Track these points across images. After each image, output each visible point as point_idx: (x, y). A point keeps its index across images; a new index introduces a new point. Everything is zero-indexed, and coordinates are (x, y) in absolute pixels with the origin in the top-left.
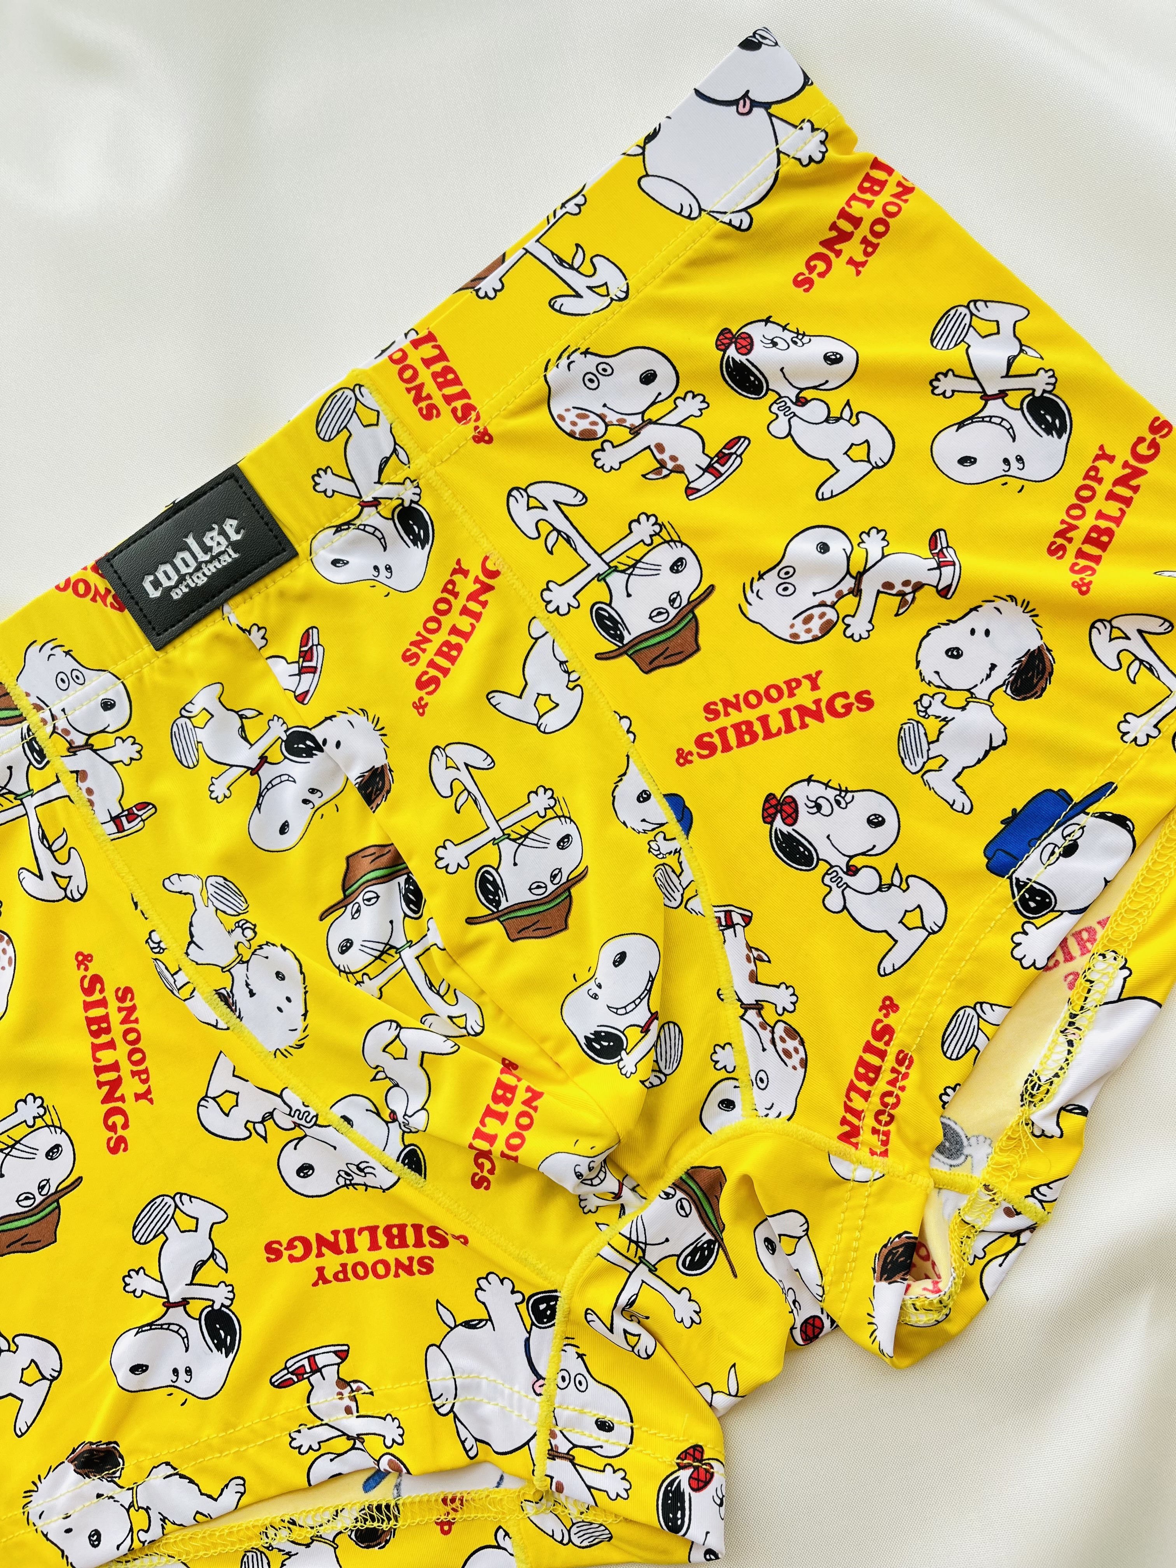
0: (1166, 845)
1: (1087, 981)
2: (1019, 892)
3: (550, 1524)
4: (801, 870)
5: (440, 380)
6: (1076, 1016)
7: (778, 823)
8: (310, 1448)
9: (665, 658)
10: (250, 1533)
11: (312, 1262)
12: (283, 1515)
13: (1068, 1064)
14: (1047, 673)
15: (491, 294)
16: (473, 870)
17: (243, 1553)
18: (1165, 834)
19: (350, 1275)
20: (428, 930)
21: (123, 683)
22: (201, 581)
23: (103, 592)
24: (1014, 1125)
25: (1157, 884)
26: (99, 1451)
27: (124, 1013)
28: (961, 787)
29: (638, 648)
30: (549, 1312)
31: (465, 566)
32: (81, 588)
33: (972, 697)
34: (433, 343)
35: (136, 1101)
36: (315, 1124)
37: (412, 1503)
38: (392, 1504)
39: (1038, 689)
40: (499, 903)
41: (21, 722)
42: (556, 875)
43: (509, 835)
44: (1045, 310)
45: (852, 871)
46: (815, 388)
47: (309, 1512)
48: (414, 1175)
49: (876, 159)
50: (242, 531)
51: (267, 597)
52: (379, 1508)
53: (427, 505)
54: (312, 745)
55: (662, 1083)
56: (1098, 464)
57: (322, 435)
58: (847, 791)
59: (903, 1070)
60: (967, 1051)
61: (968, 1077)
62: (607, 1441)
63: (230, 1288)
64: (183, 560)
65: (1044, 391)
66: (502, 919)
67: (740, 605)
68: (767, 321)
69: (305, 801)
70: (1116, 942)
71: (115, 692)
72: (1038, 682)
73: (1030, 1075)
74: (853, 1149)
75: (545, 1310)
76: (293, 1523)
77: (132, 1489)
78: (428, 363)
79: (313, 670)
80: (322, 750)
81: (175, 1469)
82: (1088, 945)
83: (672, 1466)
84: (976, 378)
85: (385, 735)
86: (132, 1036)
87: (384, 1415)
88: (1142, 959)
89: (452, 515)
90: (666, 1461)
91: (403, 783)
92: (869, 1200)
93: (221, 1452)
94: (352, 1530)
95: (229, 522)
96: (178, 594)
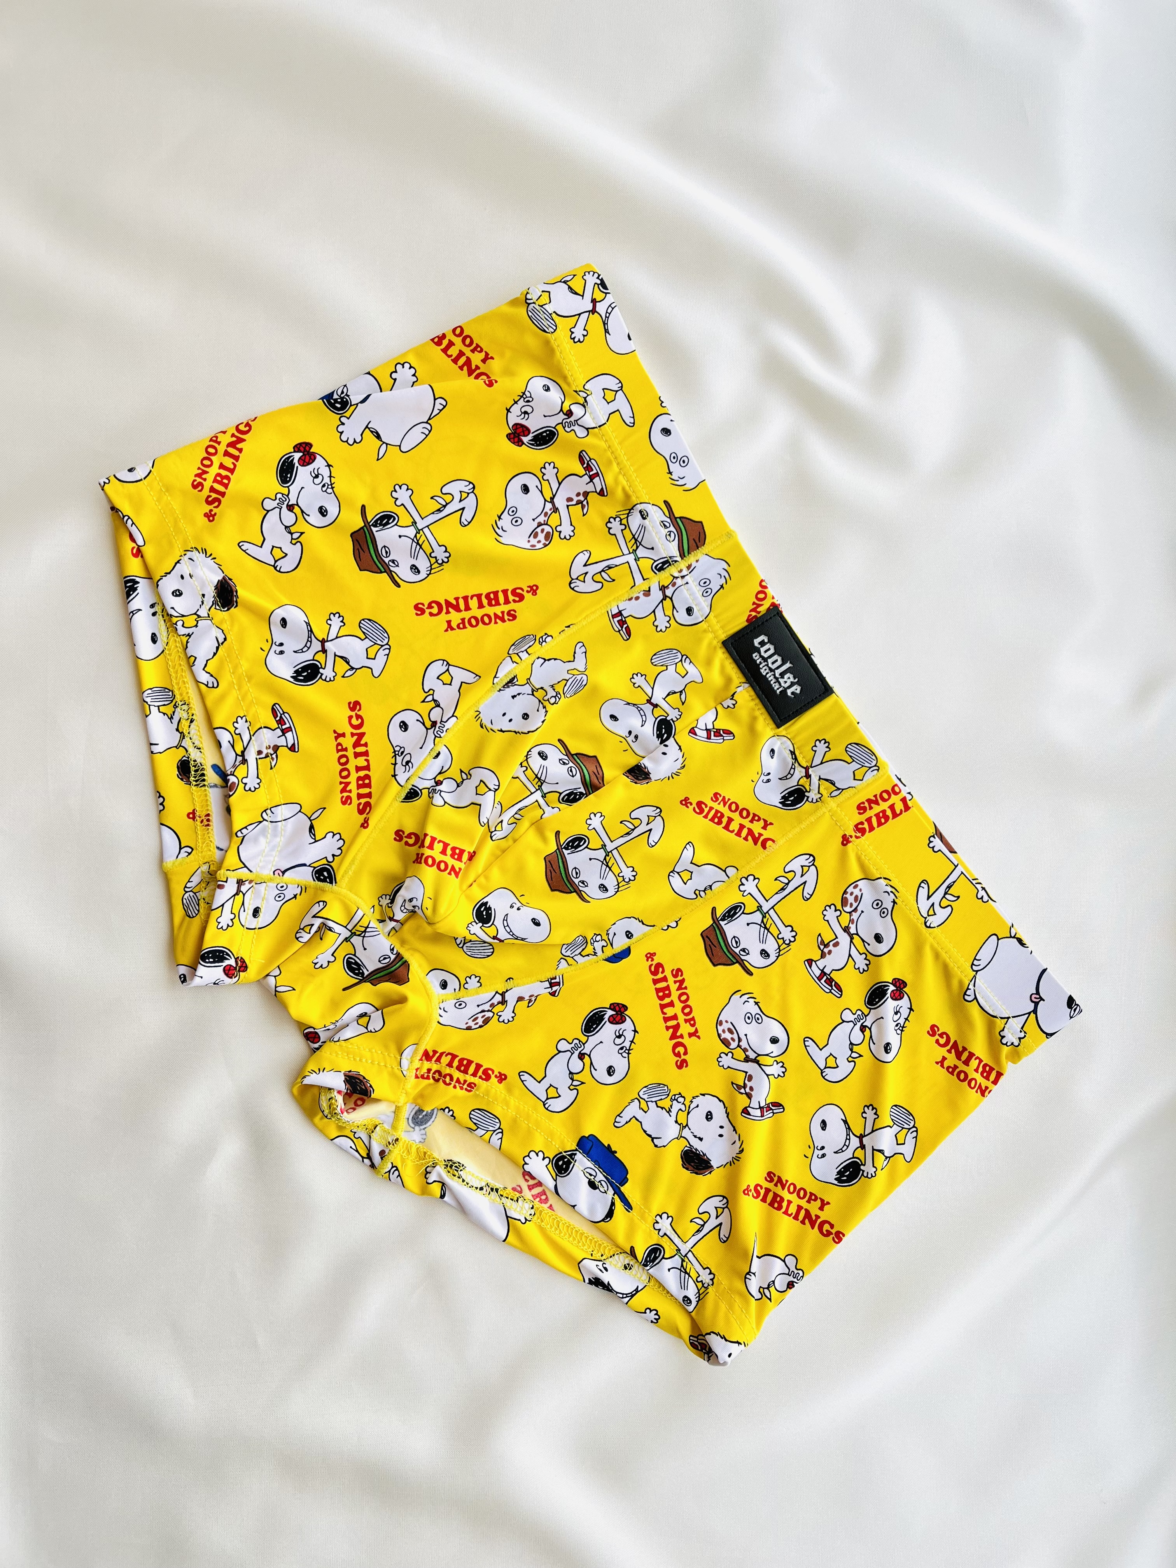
0: (597, 1244)
1: (518, 1198)
2: (568, 1155)
3: (196, 879)
4: (582, 1026)
5: (881, 815)
6: (497, 1192)
7: (610, 1013)
8: (237, 729)
9: (710, 946)
10: (183, 693)
11: (348, 730)
13: (470, 1187)
14: (697, 1171)
15: (931, 845)
16: (587, 833)
17: (171, 689)
18: (603, 1243)
19: (341, 753)
20: (553, 807)
21: (703, 620)
22: (763, 672)
23: (758, 610)
24: (433, 1156)
25: (574, 1239)
26: (232, 596)
27: (501, 615)
28: (630, 1121)
29: (716, 929)
30: (322, 878)
31: (769, 827)
32: (761, 596)
33: (683, 1127)
34: (903, 810)
35: (447, 621)
36: (436, 736)
37: (205, 795)
38: (205, 783)
39: (688, 1166)
40: (567, 849)
41: (680, 556)
42: (584, 884)
43: (608, 856)
44: (909, 1172)
45: (581, 1056)
46: (871, 1037)
47: (199, 731)
48: (403, 795)
49: (1002, 1074)
50: (793, 696)
51: (753, 709)
52: (203, 775)
53: (806, 807)
54: (664, 738)
55: (458, 945)
56: (819, 1201)
57: (849, 746)
58: (629, 1054)
59: (465, 1087)
62: (247, 914)
63: (332, 679)
64: (776, 661)
65: (863, 1171)
66: (558, 851)
67: (740, 991)
68: (911, 1009)
69: (630, 733)
70: (540, 1215)
71: (698, 615)
72: (691, 1166)
73: (463, 1165)
74: (420, 1057)
75: (324, 876)
76: (192, 721)
77: (209, 617)
78: (892, 807)
79: (709, 737)
80: (661, 743)
81: (222, 644)
82: (538, 1199)
83: (237, 954)
84: (873, 1131)
85: (669, 779)
86: (486, 620)
87: (259, 777)
88: (531, 1230)
89: (800, 821)
90: (239, 950)
91: (640, 790)
92: (390, 1069)
93: (233, 673)
94: (188, 758)
95: (799, 688)
96: (756, 656)
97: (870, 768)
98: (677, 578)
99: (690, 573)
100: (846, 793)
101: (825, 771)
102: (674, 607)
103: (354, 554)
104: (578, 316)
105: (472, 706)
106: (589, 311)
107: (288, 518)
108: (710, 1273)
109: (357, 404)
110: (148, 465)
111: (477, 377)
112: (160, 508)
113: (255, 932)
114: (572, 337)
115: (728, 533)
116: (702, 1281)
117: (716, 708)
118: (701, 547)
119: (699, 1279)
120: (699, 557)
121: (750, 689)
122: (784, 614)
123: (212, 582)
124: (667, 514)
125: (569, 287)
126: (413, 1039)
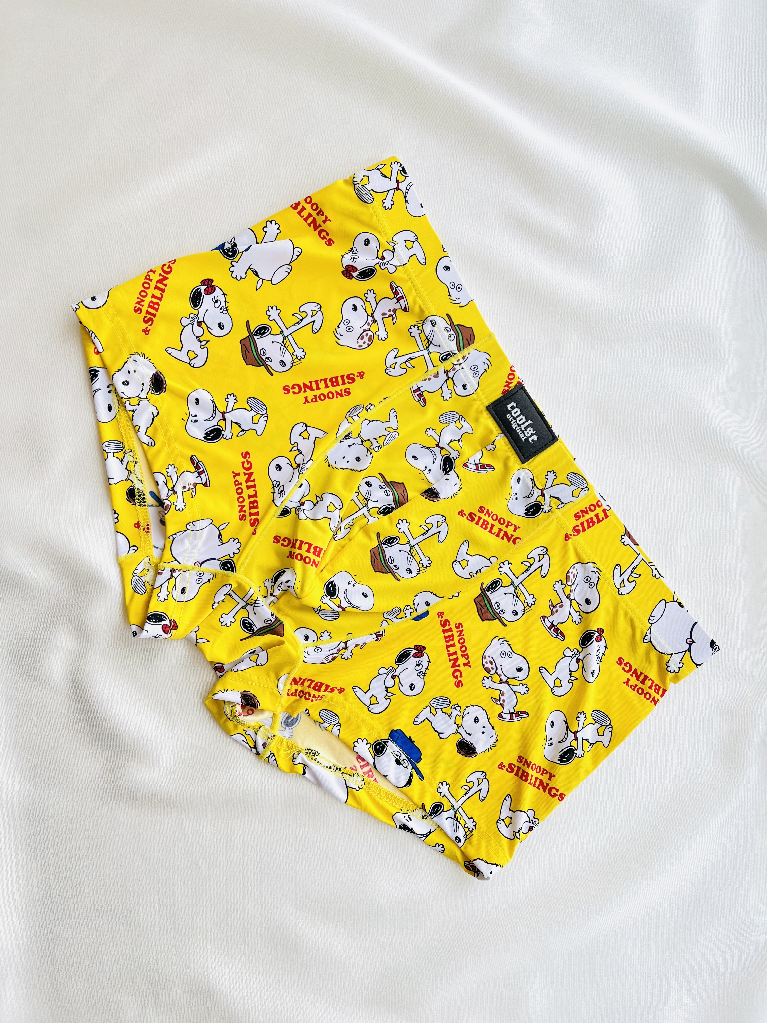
0: (405, 803)
1: (354, 774)
3: (140, 568)
4: (395, 659)
5: (590, 520)
6: (340, 770)
7: (414, 651)
8: (168, 473)
9: (480, 608)
10: (131, 445)
11: (242, 471)
12: (139, 459)
13: (323, 767)
14: (467, 755)
15: (623, 541)
16: (398, 534)
17: (122, 442)
18: (409, 803)
19: (238, 487)
20: (374, 518)
21: (473, 393)
22: (514, 426)
23: (510, 386)
24: (298, 747)
25: (390, 801)
26: (162, 384)
27: (340, 392)
28: (424, 721)
29: (484, 597)
30: (226, 568)
31: (518, 530)
32: (511, 377)
33: (459, 726)
34: (604, 517)
35: (305, 397)
36: (299, 474)
37: (146, 512)
38: (145, 504)
39: (461, 751)
40: (385, 544)
41: (458, 350)
42: (396, 568)
43: (412, 549)
45: (393, 677)
46: (583, 666)
47: (141, 469)
48: (279, 513)
49: (667, 691)
50: (533, 442)
51: (506, 451)
52: (144, 498)
53: (541, 515)
54: (448, 471)
55: (316, 612)
56: (548, 774)
57: (569, 475)
58: (424, 676)
59: (319, 699)
62: (178, 592)
63: (230, 438)
64: (522, 419)
65: (576, 754)
66: (379, 546)
67: (498, 636)
68: (606, 647)
69: (426, 468)
70: (369, 785)
71: (470, 389)
73: (318, 752)
75: (227, 566)
76: (136, 463)
77: (147, 398)
78: (597, 516)
79: (477, 469)
80: (445, 474)
81: (156, 416)
82: (367, 775)
83: (171, 617)
85: (451, 498)
86: (331, 395)
87: (185, 502)
88: (362, 795)
89: (538, 525)
90: (172, 615)
91: (433, 505)
92: (271, 690)
93: (165, 436)
94: (134, 487)
95: (536, 437)
96: (509, 416)
97: (583, 489)
98: (456, 365)
99: (464, 361)
100: (567, 506)
101: (554, 491)
102: (454, 384)
103: (242, 354)
104: (387, 192)
105: (323, 452)
106: (395, 189)
107: (198, 331)
108: (474, 822)
109: (243, 252)
110: (104, 296)
111: (320, 233)
112: (113, 326)
113: (183, 604)
114: (384, 206)
115: (489, 334)
116: (467, 826)
117: (482, 451)
118: (471, 344)
119: (465, 825)
120: (470, 351)
121: (505, 438)
122: (526, 388)
123: (148, 375)
124: (449, 322)
125: (382, 173)
126: (286, 670)
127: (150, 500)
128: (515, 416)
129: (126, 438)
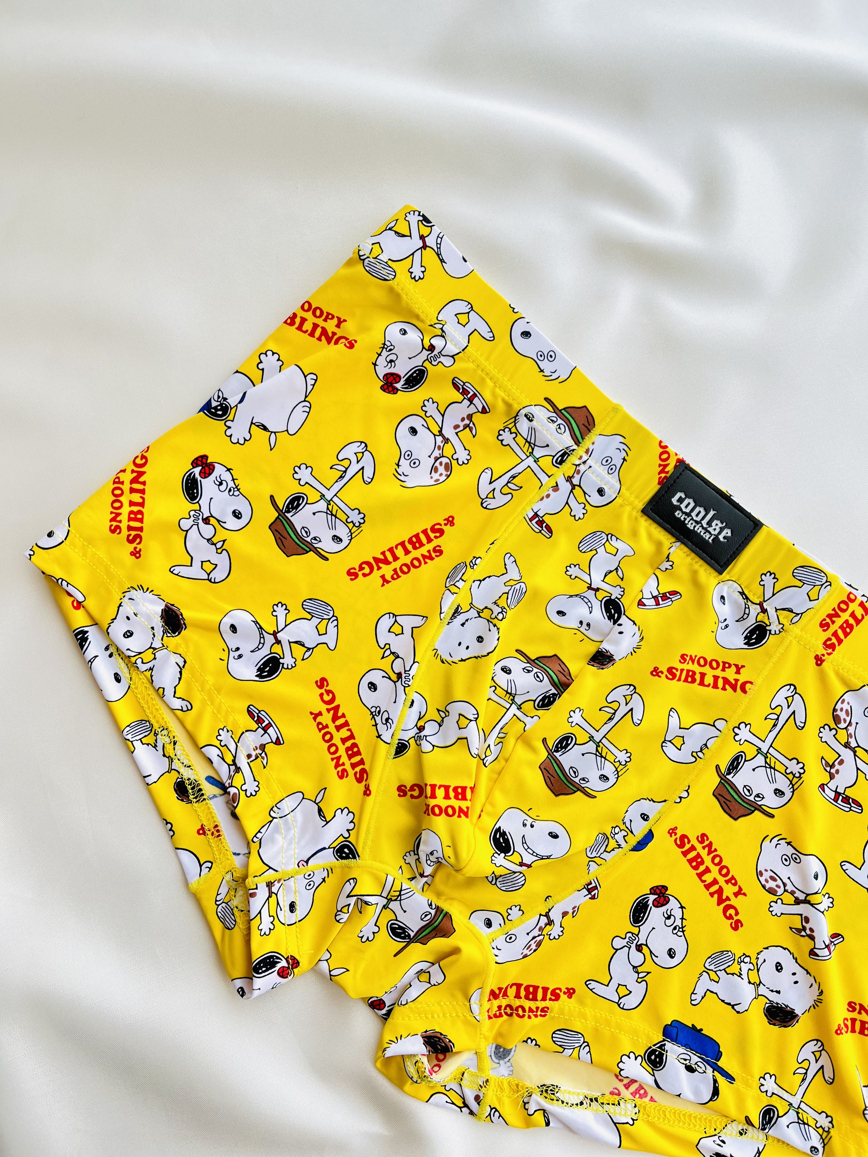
0: (707, 1121)
1: (619, 1101)
2: (658, 1048)
3: (223, 890)
4: (630, 919)
5: (845, 625)
6: (597, 1101)
7: (652, 898)
8: (221, 741)
9: (724, 802)
10: (161, 720)
11: (323, 708)
12: (177, 736)
13: (571, 1106)
14: (784, 1024)
16: (572, 731)
18: (713, 1118)
19: (323, 732)
20: (532, 717)
21: (617, 496)
22: (690, 526)
23: (666, 470)
24: (527, 1086)
25: (684, 1123)
27: (428, 554)
28: (705, 995)
29: (726, 785)
30: (344, 855)
31: (742, 671)
32: (665, 456)
33: (757, 985)
34: (864, 614)
35: (381, 577)
36: (405, 687)
37: (210, 808)
38: (204, 797)
39: (774, 1021)
40: (557, 751)
41: (576, 443)
42: (585, 780)
43: (599, 746)
45: (639, 948)
47: (184, 750)
48: (393, 751)
50: (726, 540)
51: (691, 564)
52: (200, 790)
54: (616, 618)
58: (683, 931)
59: (539, 1013)
60: (560, 1046)
61: (546, 1050)
62: (285, 911)
63: (294, 665)
64: (700, 512)
66: (549, 756)
67: (768, 836)
69: (581, 622)
70: (645, 1110)
71: (610, 494)
72: (777, 1020)
73: (557, 1086)
74: (487, 999)
75: (345, 853)
76: (175, 743)
78: (853, 615)
79: (657, 603)
80: (614, 624)
81: (183, 667)
82: (638, 1096)
83: (286, 954)
85: (632, 655)
86: (416, 563)
87: (256, 779)
88: (641, 1129)
89: (770, 656)
90: (287, 949)
91: (609, 674)
92: (463, 1017)
93: (202, 691)
94: (182, 778)
95: (729, 532)
96: (678, 514)
98: (579, 465)
99: (590, 456)
100: (806, 616)
101: (779, 601)
102: (585, 493)
103: (277, 544)
104: (412, 256)
105: (428, 646)
106: (421, 248)
108: (827, 1116)
109: (237, 406)
110: (64, 525)
111: (336, 343)
112: (88, 561)
113: (296, 925)
114: (413, 277)
115: (613, 408)
116: (821, 1126)
117: (654, 574)
118: (592, 429)
119: (818, 1125)
120: (592, 439)
121: (683, 546)
122: (693, 466)
123: (156, 613)
124: (551, 409)
125: (396, 232)
126: (475, 985)
127: (209, 789)
128: (688, 510)
129: (152, 713)
